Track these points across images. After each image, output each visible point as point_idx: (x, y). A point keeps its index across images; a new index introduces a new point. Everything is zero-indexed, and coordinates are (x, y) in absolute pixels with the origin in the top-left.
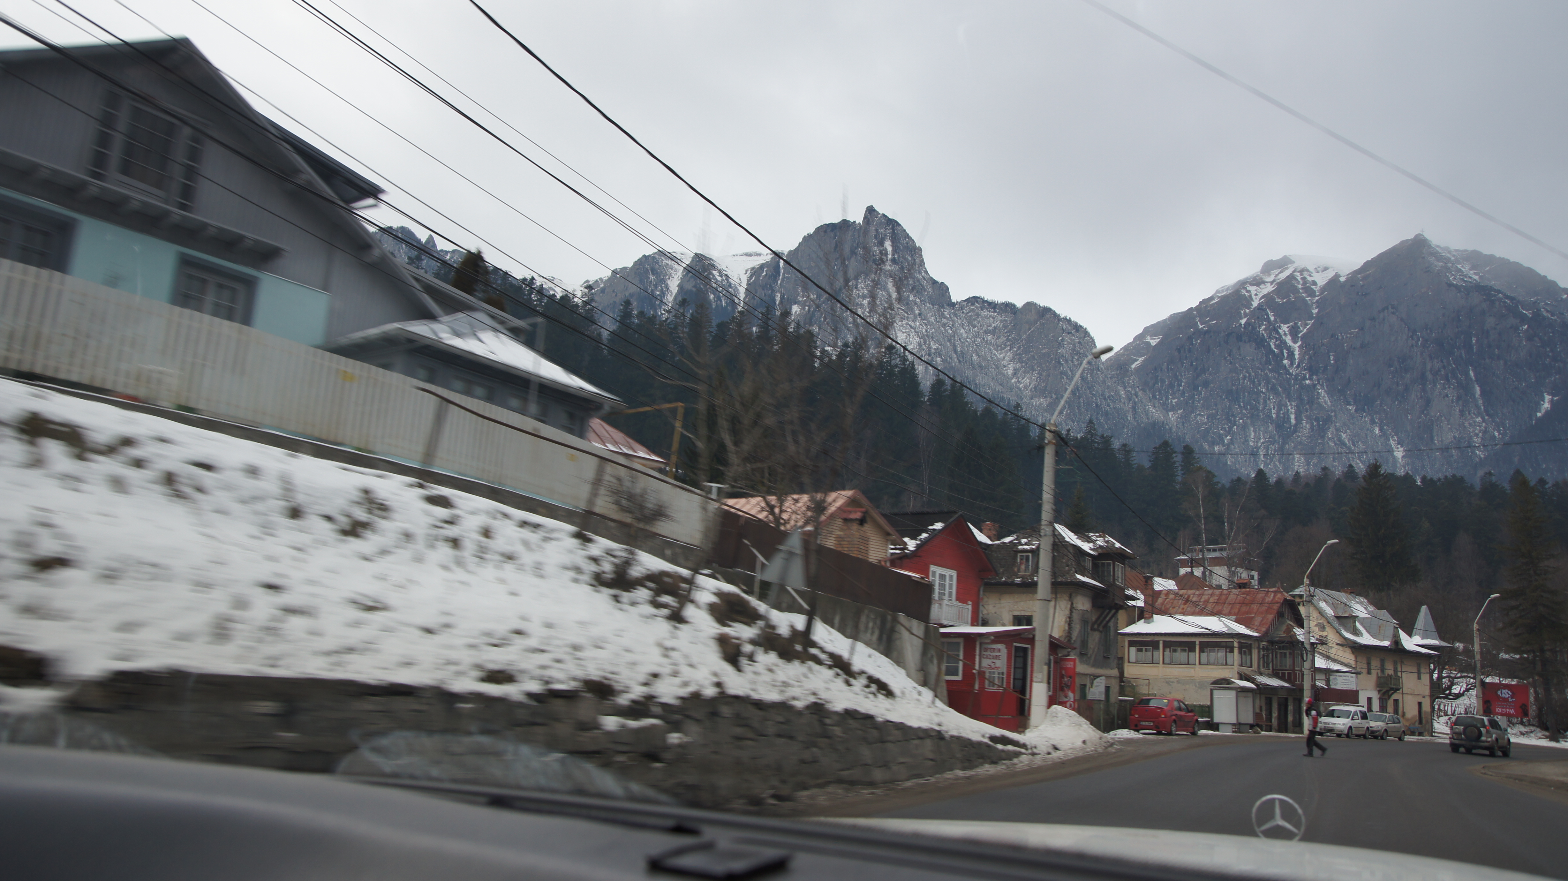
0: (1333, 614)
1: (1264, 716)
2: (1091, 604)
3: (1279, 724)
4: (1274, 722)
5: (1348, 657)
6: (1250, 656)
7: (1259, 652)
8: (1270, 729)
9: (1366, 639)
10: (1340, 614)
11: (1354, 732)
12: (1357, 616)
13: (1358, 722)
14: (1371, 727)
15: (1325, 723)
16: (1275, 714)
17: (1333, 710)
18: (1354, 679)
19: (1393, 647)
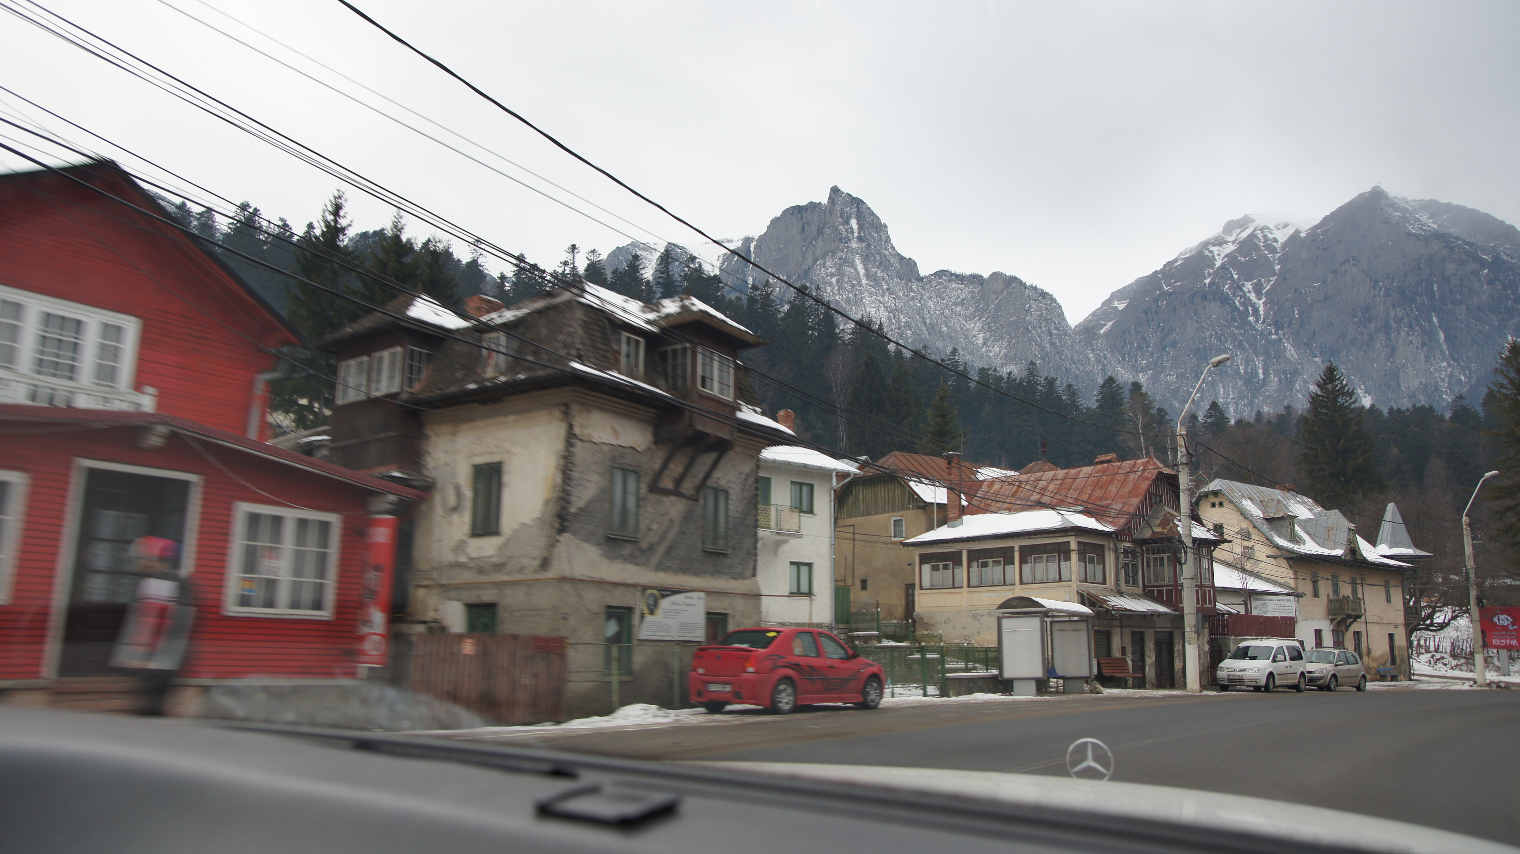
0: (1262, 516)
1: (1130, 663)
2: (650, 437)
3: (1158, 676)
4: (1150, 671)
5: (1284, 573)
6: (1101, 566)
7: (1117, 558)
8: (1140, 684)
9: (1310, 547)
10: (1272, 515)
11: (1278, 682)
12: (1296, 517)
13: (1285, 666)
14: (1309, 672)
15: (1229, 669)
16: (1150, 659)
17: (1248, 647)
18: (1292, 604)
19: (1349, 558)
